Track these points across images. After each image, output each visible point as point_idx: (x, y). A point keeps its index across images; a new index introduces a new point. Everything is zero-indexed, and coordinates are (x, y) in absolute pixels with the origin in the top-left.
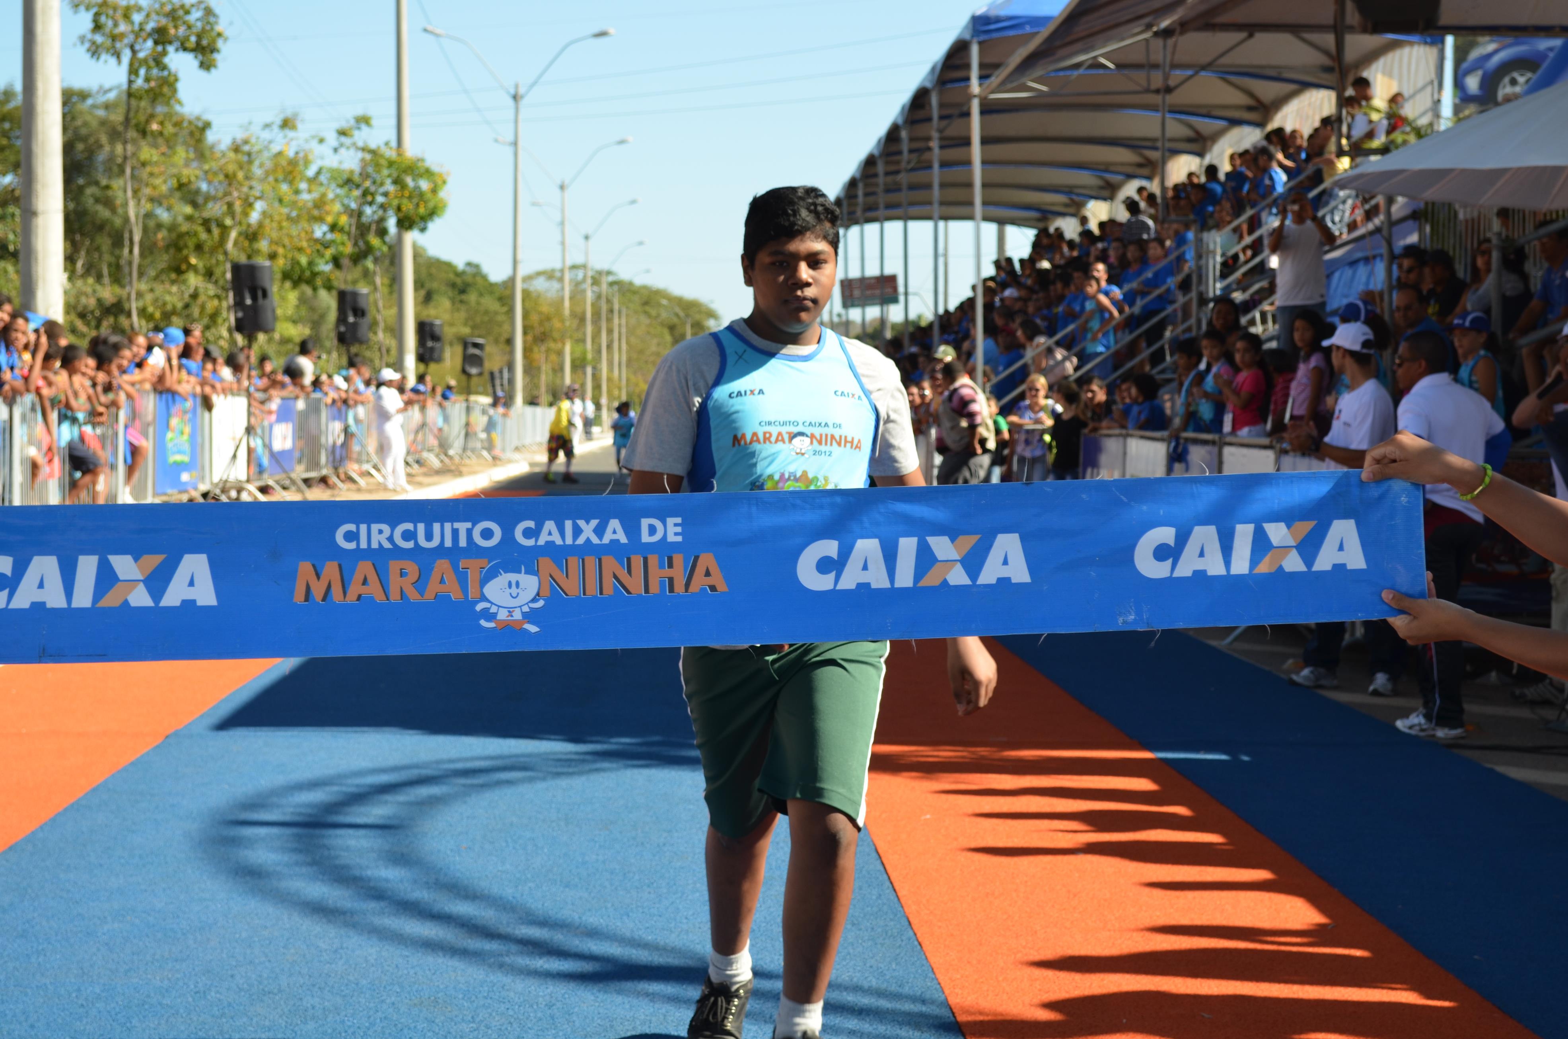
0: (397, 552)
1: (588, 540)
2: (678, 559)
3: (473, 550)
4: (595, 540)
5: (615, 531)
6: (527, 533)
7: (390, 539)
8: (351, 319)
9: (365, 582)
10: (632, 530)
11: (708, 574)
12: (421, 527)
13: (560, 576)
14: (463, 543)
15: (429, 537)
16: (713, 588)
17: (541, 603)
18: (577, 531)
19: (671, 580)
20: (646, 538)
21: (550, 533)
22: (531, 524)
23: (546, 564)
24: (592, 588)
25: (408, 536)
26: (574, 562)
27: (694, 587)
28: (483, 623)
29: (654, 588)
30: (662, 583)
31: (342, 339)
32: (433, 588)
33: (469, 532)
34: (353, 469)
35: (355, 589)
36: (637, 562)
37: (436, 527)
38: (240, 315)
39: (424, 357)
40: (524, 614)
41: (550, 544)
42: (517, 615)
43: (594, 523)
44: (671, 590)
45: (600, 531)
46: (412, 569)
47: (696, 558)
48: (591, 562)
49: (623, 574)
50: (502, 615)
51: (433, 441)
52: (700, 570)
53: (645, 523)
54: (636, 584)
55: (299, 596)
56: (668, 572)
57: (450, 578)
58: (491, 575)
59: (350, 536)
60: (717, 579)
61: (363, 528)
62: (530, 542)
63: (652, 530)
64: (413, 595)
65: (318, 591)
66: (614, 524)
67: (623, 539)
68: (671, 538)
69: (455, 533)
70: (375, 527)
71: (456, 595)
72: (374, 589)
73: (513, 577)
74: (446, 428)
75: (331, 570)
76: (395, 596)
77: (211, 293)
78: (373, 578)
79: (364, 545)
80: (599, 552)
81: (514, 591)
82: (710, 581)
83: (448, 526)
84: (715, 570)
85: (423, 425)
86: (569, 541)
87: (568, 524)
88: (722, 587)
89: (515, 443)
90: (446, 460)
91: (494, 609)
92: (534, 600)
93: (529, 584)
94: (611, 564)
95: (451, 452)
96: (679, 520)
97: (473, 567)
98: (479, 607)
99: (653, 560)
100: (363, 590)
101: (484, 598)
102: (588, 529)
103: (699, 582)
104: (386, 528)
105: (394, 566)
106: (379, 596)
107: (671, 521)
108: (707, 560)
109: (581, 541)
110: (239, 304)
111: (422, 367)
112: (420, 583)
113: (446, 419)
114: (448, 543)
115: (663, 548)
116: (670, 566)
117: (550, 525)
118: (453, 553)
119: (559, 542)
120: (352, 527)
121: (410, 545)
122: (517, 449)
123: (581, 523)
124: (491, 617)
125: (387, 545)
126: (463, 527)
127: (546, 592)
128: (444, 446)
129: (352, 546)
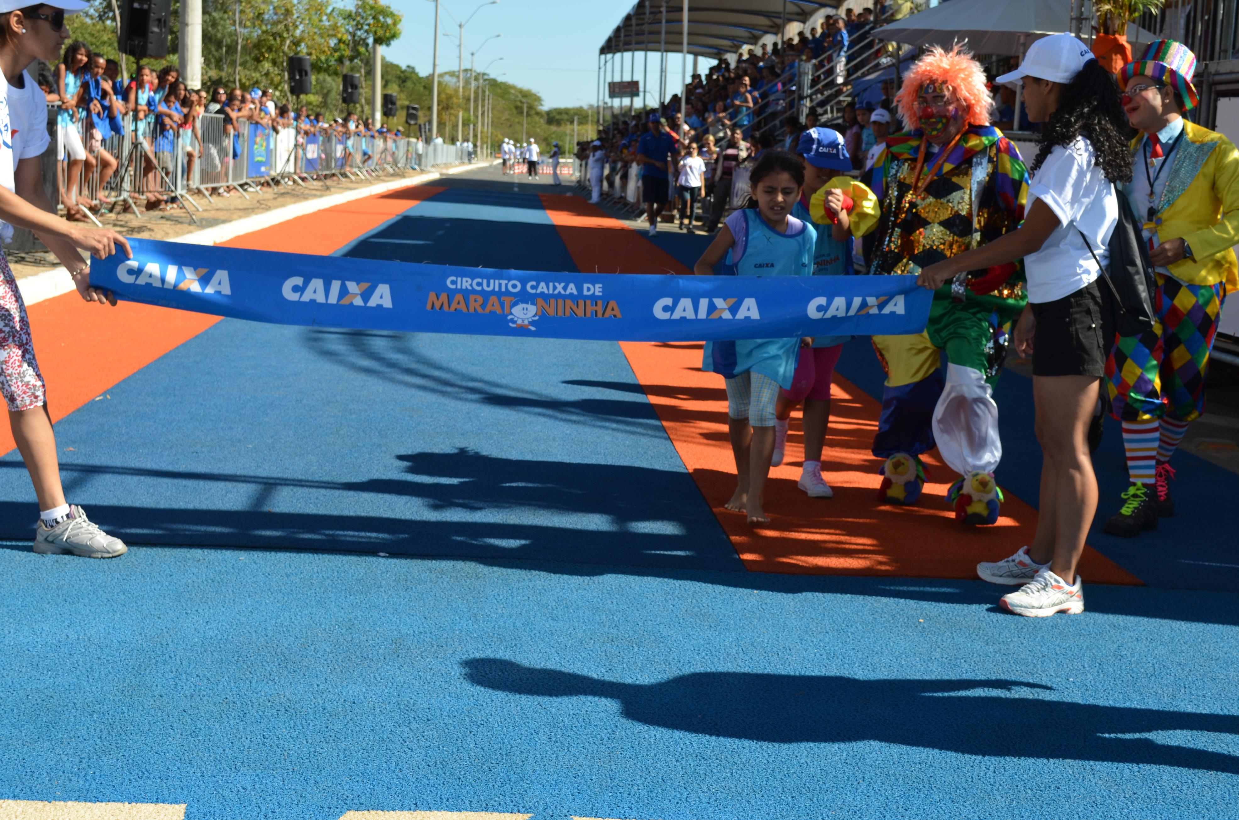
0: (474, 291)
1: (559, 292)
2: (600, 303)
3: (508, 293)
4: (563, 292)
5: (572, 289)
6: (532, 287)
7: (471, 285)
8: (350, 90)
9: (459, 303)
10: (580, 289)
11: (613, 310)
12: (485, 281)
13: (546, 307)
14: (503, 289)
15: (488, 285)
16: (615, 316)
17: (537, 318)
18: (555, 288)
19: (596, 312)
20: (585, 293)
21: (542, 288)
22: (534, 283)
23: (540, 301)
24: (560, 313)
25: (479, 284)
26: (553, 301)
27: (607, 315)
28: (511, 324)
29: (588, 314)
30: (592, 313)
31: (344, 100)
32: (489, 308)
33: (506, 285)
34: (347, 169)
35: (454, 306)
36: (581, 303)
37: (492, 281)
38: (293, 84)
39: (387, 113)
40: (530, 322)
41: (542, 293)
42: (526, 322)
43: (563, 285)
44: (596, 315)
45: (565, 288)
46: (480, 299)
47: (608, 303)
48: (560, 302)
49: (574, 307)
50: (519, 322)
51: (389, 159)
52: (609, 308)
53: (586, 286)
54: (580, 312)
55: (429, 307)
56: (594, 308)
57: (497, 305)
58: (515, 304)
59: (453, 282)
60: (617, 312)
61: (459, 279)
62: (533, 291)
63: (589, 289)
64: (480, 310)
65: (437, 306)
66: (572, 286)
67: (575, 293)
68: (597, 293)
69: (500, 285)
70: (464, 279)
71: (499, 311)
72: (462, 307)
73: (525, 306)
74: (396, 152)
75: (444, 297)
76: (472, 310)
77: (276, 72)
78: (462, 302)
79: (459, 287)
80: (564, 297)
81: (525, 311)
82: (614, 313)
83: (497, 282)
84: (616, 308)
85: (385, 149)
86: (551, 292)
87: (551, 285)
88: (619, 316)
89: (432, 163)
90: (396, 169)
91: (516, 319)
92: (534, 316)
93: (532, 309)
94: (569, 303)
95: (399, 165)
96: (601, 285)
97: (507, 301)
98: (509, 317)
99: (588, 302)
100: (458, 307)
101: (511, 314)
102: (560, 287)
103: (609, 313)
104: (469, 280)
105: (472, 297)
106: (465, 310)
107: (597, 286)
108: (612, 304)
109: (556, 292)
110: (292, 78)
111: (385, 118)
112: (483, 305)
113: (397, 147)
114: (497, 289)
115: (594, 298)
116: (596, 305)
117: (543, 284)
118: (499, 294)
119: (546, 292)
120: (454, 278)
121: (479, 288)
122: (433, 166)
123: (557, 284)
124: (514, 322)
125: (469, 288)
126: (504, 282)
127: (540, 313)
128: (395, 163)
129: (453, 287)
